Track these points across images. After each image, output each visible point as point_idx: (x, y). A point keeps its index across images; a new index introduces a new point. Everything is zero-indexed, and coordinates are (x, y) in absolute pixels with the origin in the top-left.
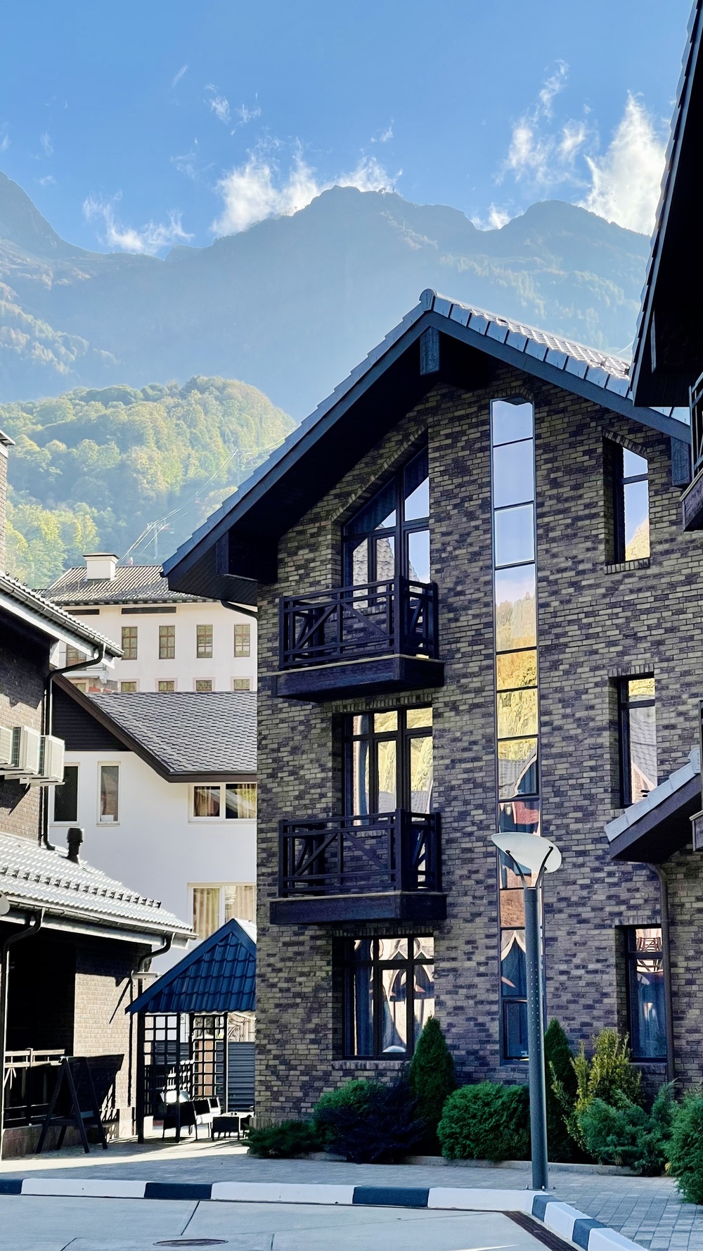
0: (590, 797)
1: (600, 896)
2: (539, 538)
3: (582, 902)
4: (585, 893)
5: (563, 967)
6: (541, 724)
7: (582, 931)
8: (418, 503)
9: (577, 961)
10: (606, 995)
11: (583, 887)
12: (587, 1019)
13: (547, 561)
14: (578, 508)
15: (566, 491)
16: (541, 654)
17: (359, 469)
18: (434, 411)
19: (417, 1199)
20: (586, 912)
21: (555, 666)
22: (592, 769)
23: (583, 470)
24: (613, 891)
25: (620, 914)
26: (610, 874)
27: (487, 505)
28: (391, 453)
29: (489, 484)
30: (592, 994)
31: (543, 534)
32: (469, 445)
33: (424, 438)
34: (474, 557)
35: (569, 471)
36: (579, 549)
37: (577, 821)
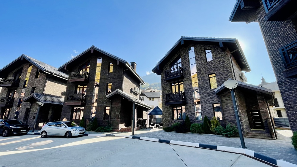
0: (207, 88)
1: (209, 100)
2: (196, 61)
3: (207, 101)
4: (207, 100)
5: (204, 109)
6: (198, 81)
7: (207, 105)
8: (180, 61)
9: (206, 108)
10: (212, 112)
11: (206, 99)
12: (209, 115)
13: (197, 63)
14: (201, 57)
15: (199, 55)
16: (197, 73)
17: (172, 58)
18: (181, 51)
19: (214, 148)
20: (207, 102)
21: (200, 74)
22: (206, 85)
23: (202, 52)
24: (211, 99)
25: (213, 102)
26: (210, 97)
27: (189, 59)
28: (176, 56)
29: (189, 57)
30: (209, 112)
31: (197, 60)
32: (186, 53)
33: (180, 54)
34: (187, 64)
35: (199, 53)
36: (202, 61)
37: (205, 91)
